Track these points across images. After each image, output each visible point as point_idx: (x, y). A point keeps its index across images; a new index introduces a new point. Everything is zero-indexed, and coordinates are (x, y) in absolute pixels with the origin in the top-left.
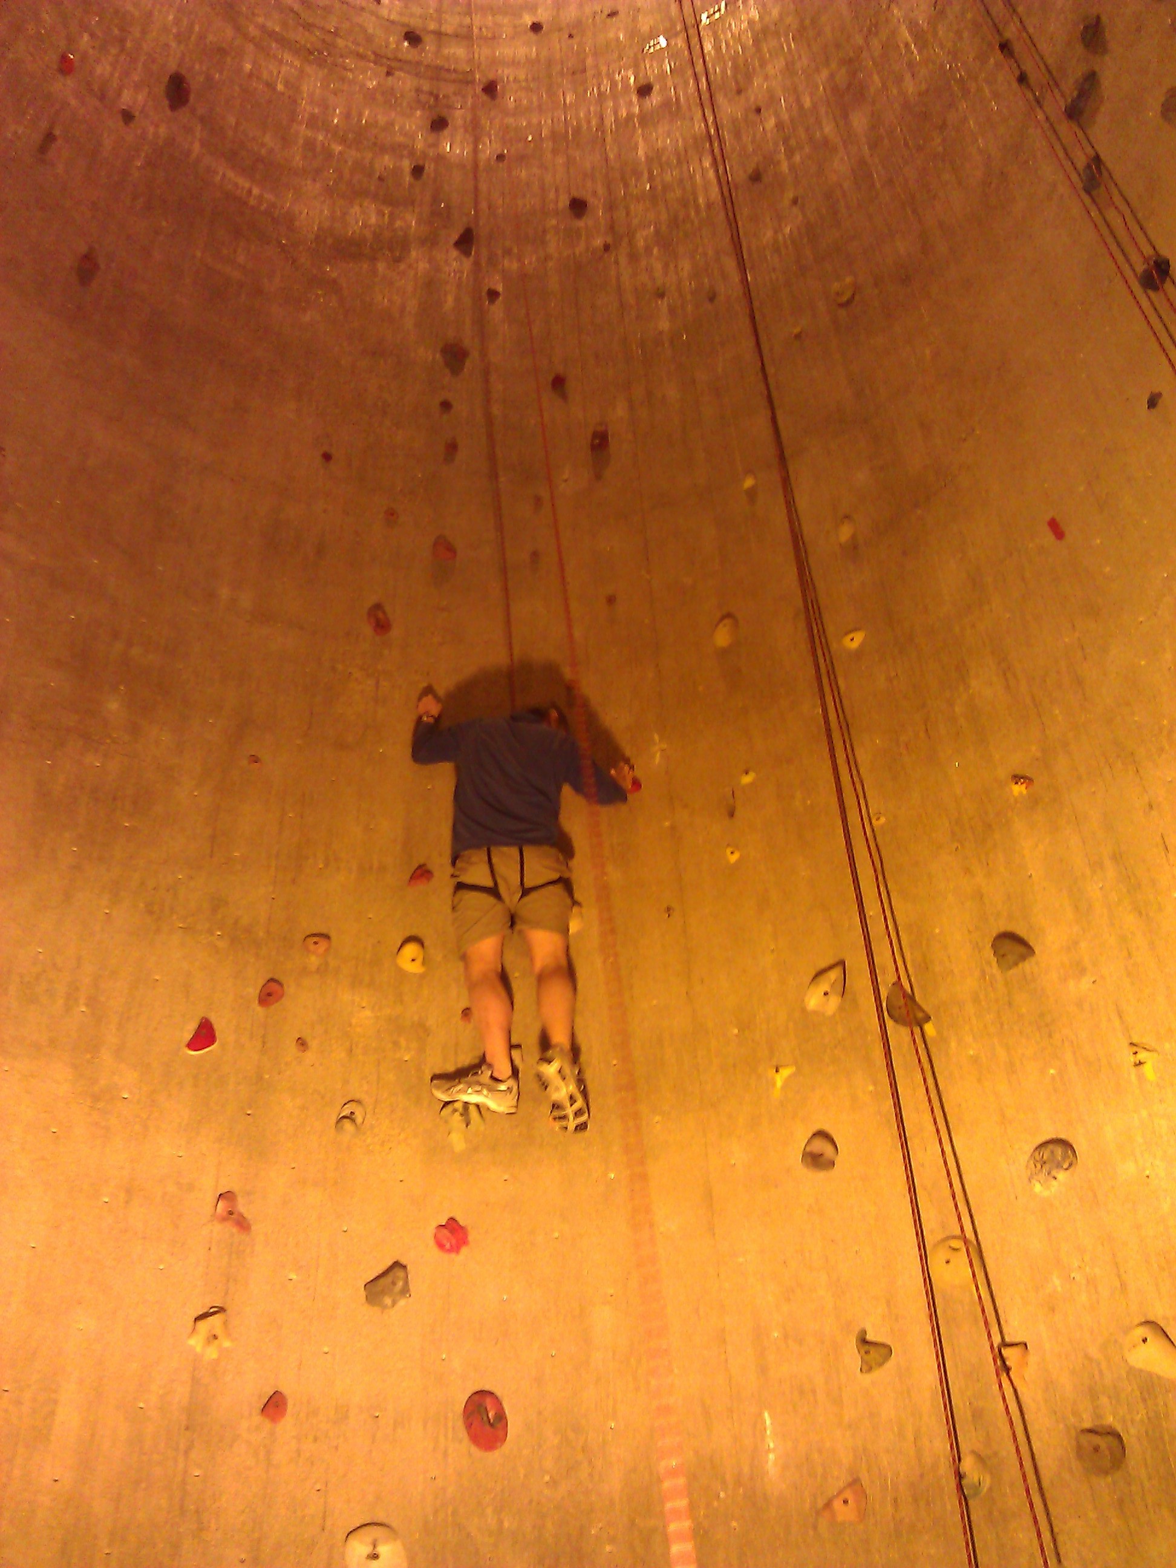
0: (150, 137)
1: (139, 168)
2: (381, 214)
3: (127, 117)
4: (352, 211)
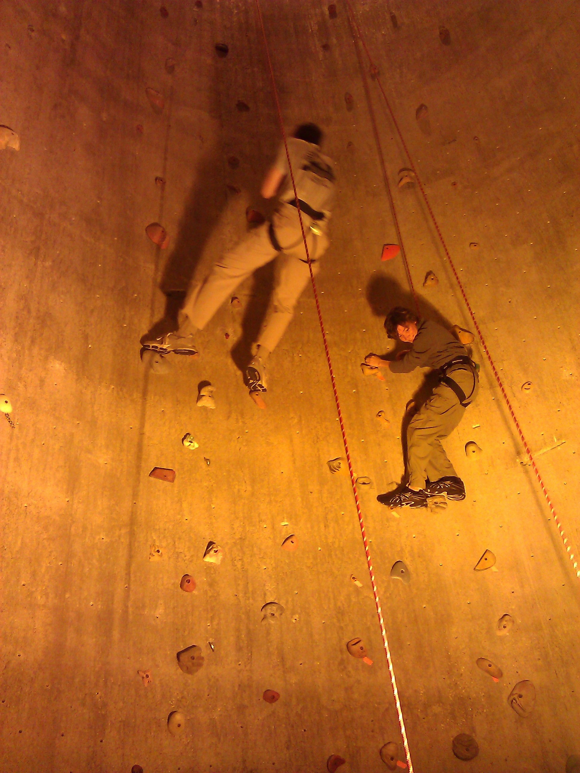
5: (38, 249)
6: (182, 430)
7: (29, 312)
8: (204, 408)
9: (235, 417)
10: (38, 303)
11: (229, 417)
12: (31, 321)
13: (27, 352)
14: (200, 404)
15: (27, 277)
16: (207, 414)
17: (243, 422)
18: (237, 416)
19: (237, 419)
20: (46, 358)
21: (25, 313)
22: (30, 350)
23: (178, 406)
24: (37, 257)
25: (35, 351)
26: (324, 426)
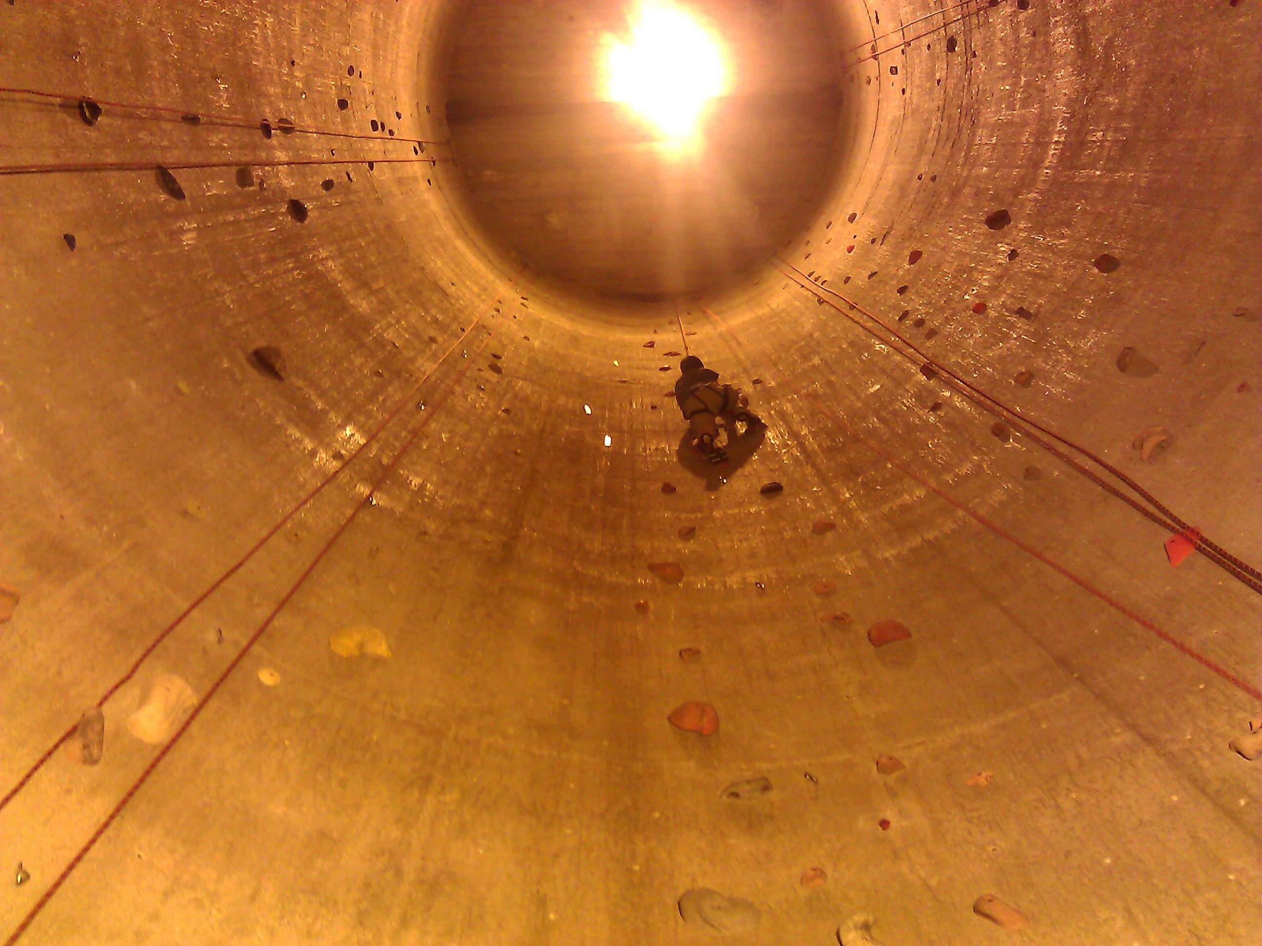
0: (1026, 234)
1: (1044, 238)
2: (1056, 25)
3: (1013, 255)
4: (1058, 50)
5: (428, 778)
10: (424, 859)
13: (387, 942)
15: (398, 821)
24: (424, 789)
26: (1201, 907)
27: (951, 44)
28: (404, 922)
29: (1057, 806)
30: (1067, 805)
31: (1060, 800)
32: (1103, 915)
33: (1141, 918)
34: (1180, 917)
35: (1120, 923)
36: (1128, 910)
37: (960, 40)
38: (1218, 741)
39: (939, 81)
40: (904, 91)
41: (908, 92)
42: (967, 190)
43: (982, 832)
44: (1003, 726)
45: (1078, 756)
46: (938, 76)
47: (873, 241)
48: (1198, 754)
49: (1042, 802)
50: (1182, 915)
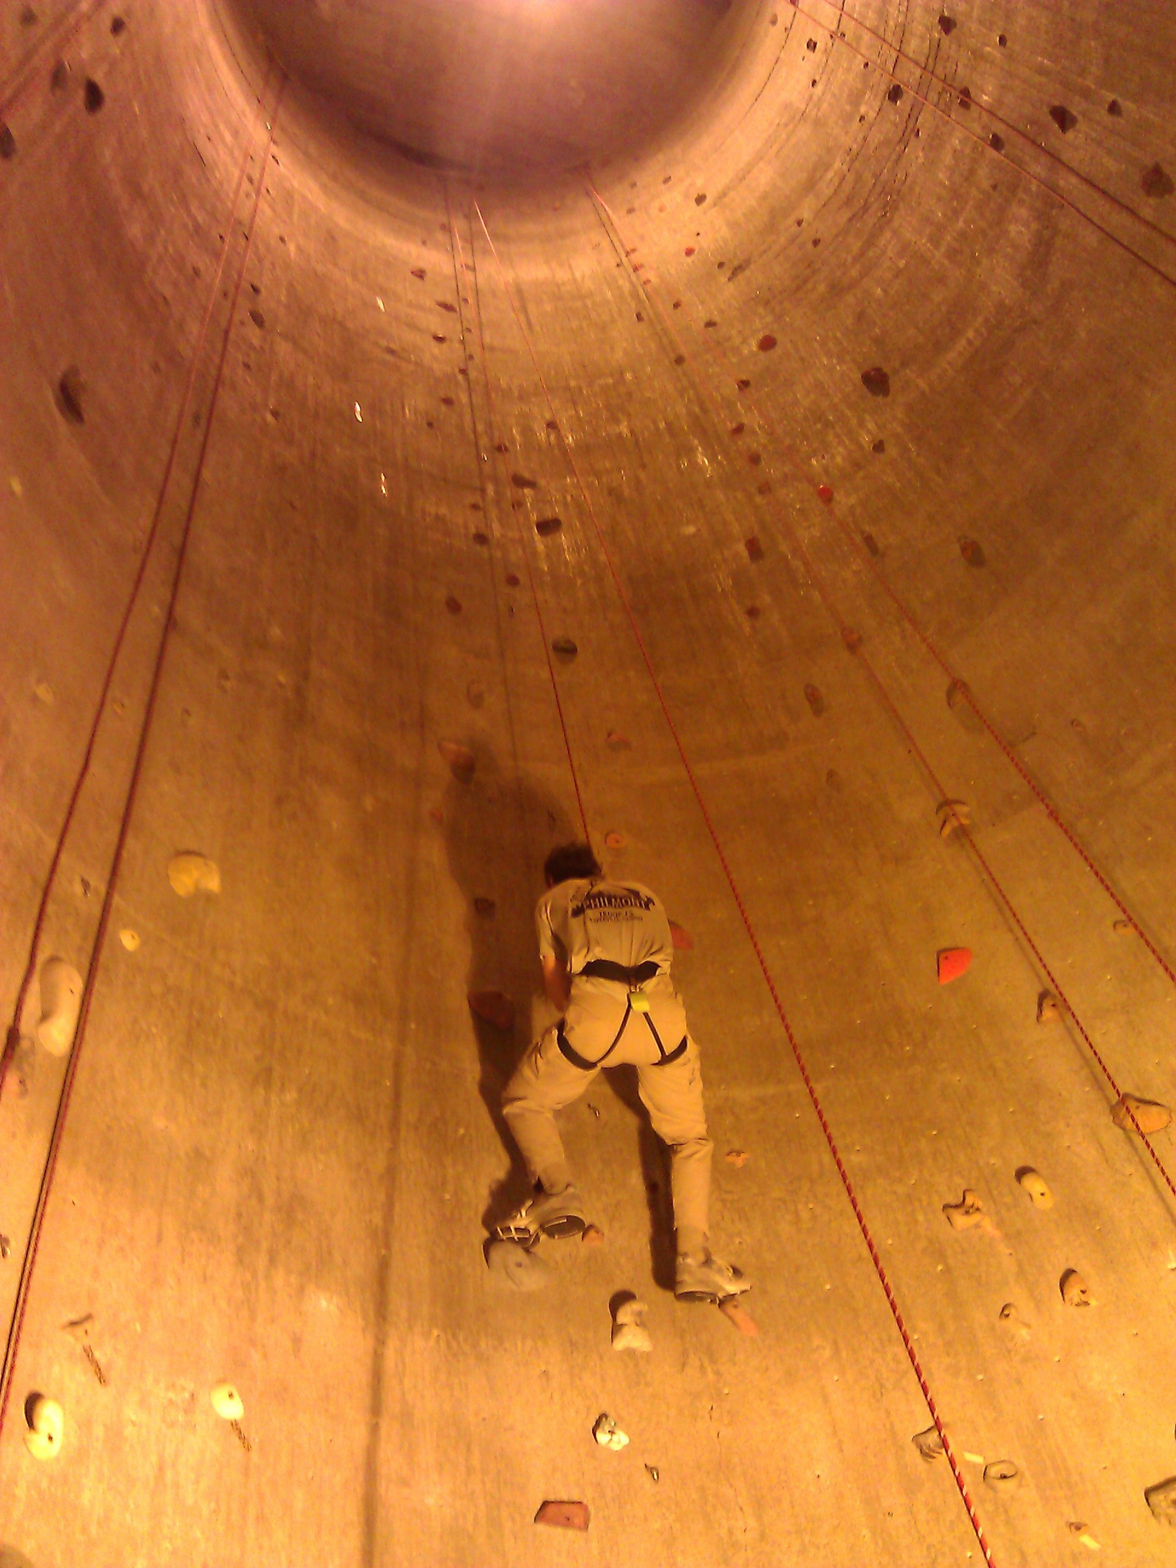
0: (899, 430)
1: (918, 455)
2: (1021, 202)
3: (879, 447)
4: (1013, 234)
5: (269, 1070)
6: (588, 1409)
7: (261, 1199)
8: (630, 1353)
9: (698, 1363)
10: (278, 1179)
11: (684, 1365)
12: (268, 1216)
13: (263, 1284)
14: (620, 1344)
15: (252, 1130)
16: (636, 1365)
17: (718, 1373)
18: (700, 1360)
19: (702, 1366)
20: (301, 1289)
21: (254, 1202)
22: (268, 1277)
23: (575, 1355)
24: (268, 1086)
25: (279, 1279)
26: (889, 1357)
27: (895, 94)
28: (272, 1261)
29: (796, 1213)
30: (805, 1215)
31: (800, 1207)
32: (816, 1341)
33: (844, 1354)
34: (872, 1361)
35: (827, 1353)
36: (835, 1343)
37: (909, 95)
38: (935, 1198)
39: (862, 118)
40: (814, 83)
41: (820, 87)
42: (850, 299)
43: (733, 1221)
44: (763, 1101)
45: (821, 1164)
46: (863, 109)
47: (721, 265)
48: (917, 1204)
49: (784, 1202)
50: (874, 1360)
